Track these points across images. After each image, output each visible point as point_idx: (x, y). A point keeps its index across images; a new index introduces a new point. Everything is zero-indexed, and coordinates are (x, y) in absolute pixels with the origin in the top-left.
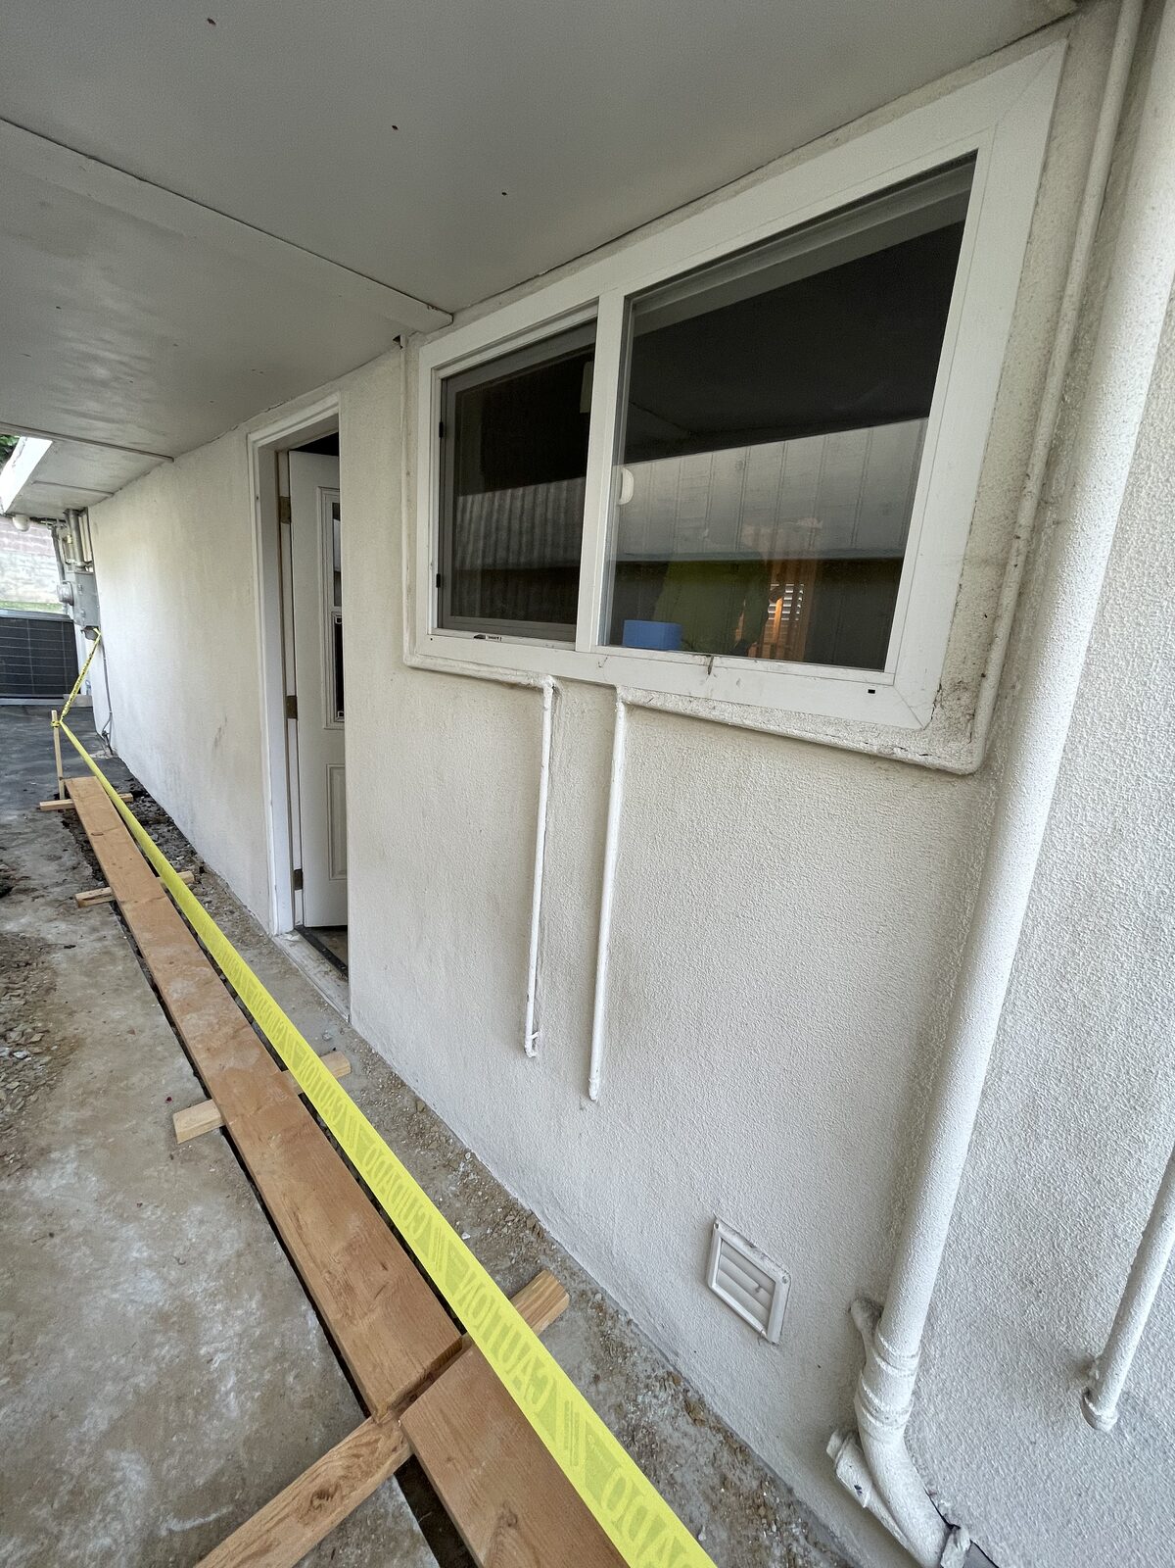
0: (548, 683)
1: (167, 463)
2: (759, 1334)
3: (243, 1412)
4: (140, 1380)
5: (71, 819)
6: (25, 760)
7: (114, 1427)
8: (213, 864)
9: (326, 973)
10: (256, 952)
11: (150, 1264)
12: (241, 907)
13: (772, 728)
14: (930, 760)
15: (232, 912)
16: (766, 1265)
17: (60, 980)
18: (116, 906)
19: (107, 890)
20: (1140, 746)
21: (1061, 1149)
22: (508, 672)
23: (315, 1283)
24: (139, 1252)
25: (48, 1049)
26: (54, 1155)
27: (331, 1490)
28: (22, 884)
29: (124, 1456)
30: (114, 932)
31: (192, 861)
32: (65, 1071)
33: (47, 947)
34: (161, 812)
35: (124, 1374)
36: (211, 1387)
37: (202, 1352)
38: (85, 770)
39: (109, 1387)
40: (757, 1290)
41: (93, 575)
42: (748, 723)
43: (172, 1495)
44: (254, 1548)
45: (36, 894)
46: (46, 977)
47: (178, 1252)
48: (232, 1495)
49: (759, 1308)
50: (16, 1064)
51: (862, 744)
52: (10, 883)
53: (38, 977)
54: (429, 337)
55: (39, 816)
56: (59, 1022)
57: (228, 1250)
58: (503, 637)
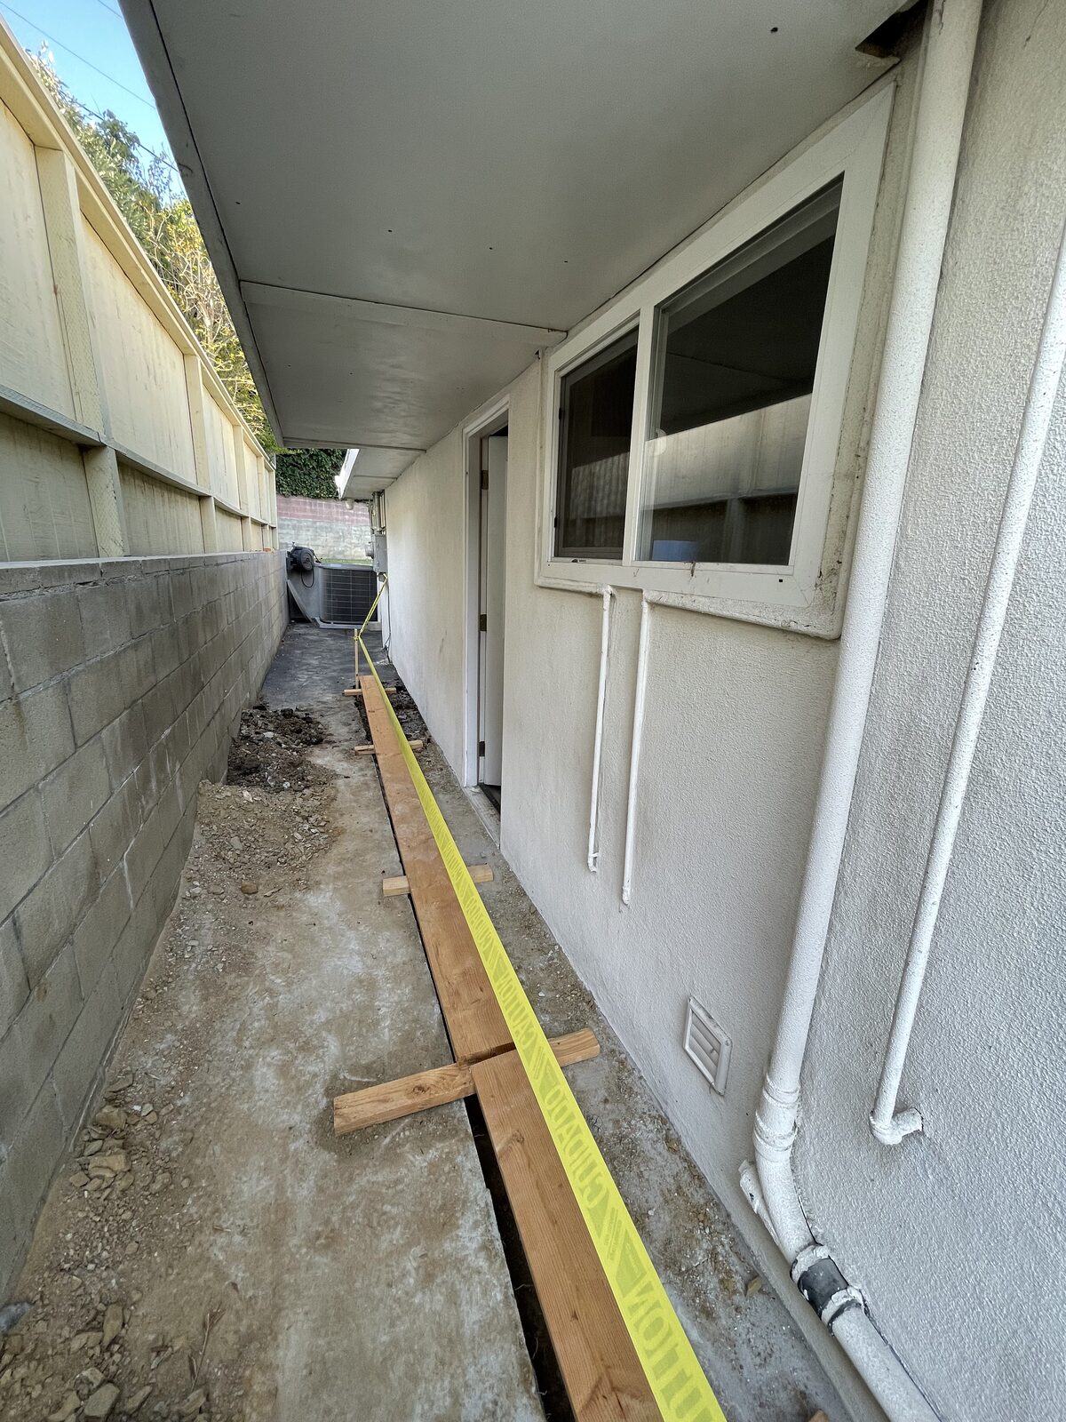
0: (607, 591)
1: (422, 454)
2: (711, 1084)
3: (391, 1039)
4: (344, 1006)
5: (359, 702)
6: (341, 664)
7: (328, 1022)
8: (436, 738)
9: (492, 815)
10: (451, 796)
11: (359, 953)
12: (447, 767)
13: (725, 613)
14: (811, 630)
15: (442, 770)
16: (717, 1031)
17: (339, 795)
18: (374, 755)
19: (371, 747)
20: (938, 610)
21: (890, 935)
22: (587, 584)
23: (441, 985)
24: (354, 945)
25: (328, 831)
26: (322, 886)
27: (425, 1089)
28: (329, 738)
29: (330, 1037)
30: (371, 772)
31: (424, 735)
32: (334, 844)
33: (336, 776)
34: (412, 702)
35: (336, 1000)
36: (377, 1023)
37: (377, 1003)
38: (370, 672)
39: (328, 1004)
40: (711, 1052)
41: (385, 536)
42: (712, 610)
43: (349, 1063)
44: (381, 1098)
45: (334, 745)
46: (333, 792)
47: (374, 952)
48: (377, 1075)
49: (712, 1065)
50: (311, 835)
51: (773, 621)
52: (323, 737)
53: (329, 791)
54: (554, 350)
55: (343, 698)
56: (336, 819)
57: (399, 960)
58: (587, 560)
